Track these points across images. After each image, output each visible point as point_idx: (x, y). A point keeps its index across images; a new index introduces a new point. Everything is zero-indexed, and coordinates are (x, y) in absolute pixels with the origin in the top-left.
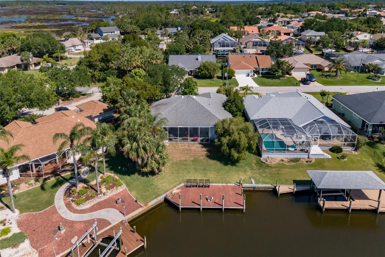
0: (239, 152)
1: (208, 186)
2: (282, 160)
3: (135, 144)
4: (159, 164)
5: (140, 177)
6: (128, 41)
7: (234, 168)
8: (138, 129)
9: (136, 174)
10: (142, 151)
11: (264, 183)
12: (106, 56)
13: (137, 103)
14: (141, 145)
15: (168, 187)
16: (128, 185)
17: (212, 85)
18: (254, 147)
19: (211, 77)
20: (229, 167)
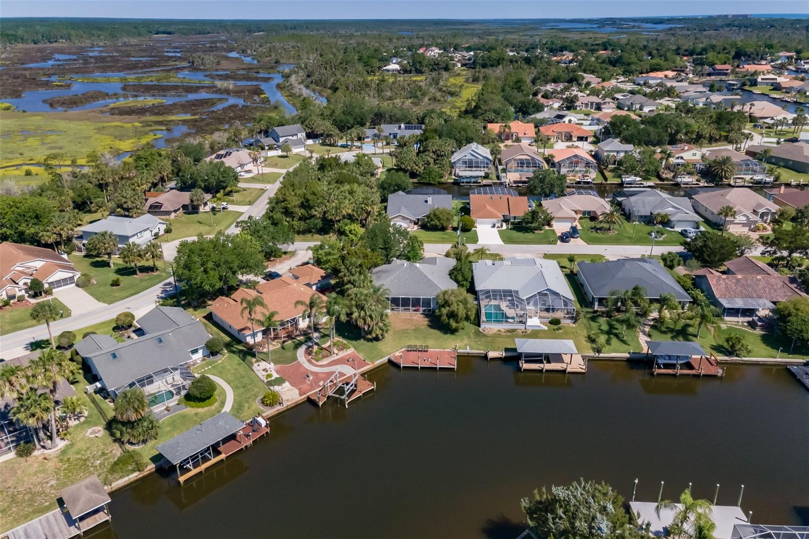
0: (457, 322)
1: (427, 351)
2: (499, 331)
3: (362, 313)
4: (383, 330)
5: (365, 342)
6: (329, 169)
7: (453, 336)
8: (365, 300)
9: (362, 340)
10: (369, 319)
11: (477, 349)
12: (307, 201)
13: (360, 273)
14: (368, 313)
15: (391, 351)
16: (355, 349)
17: (443, 241)
18: (472, 318)
19: (443, 229)
20: (449, 335)
